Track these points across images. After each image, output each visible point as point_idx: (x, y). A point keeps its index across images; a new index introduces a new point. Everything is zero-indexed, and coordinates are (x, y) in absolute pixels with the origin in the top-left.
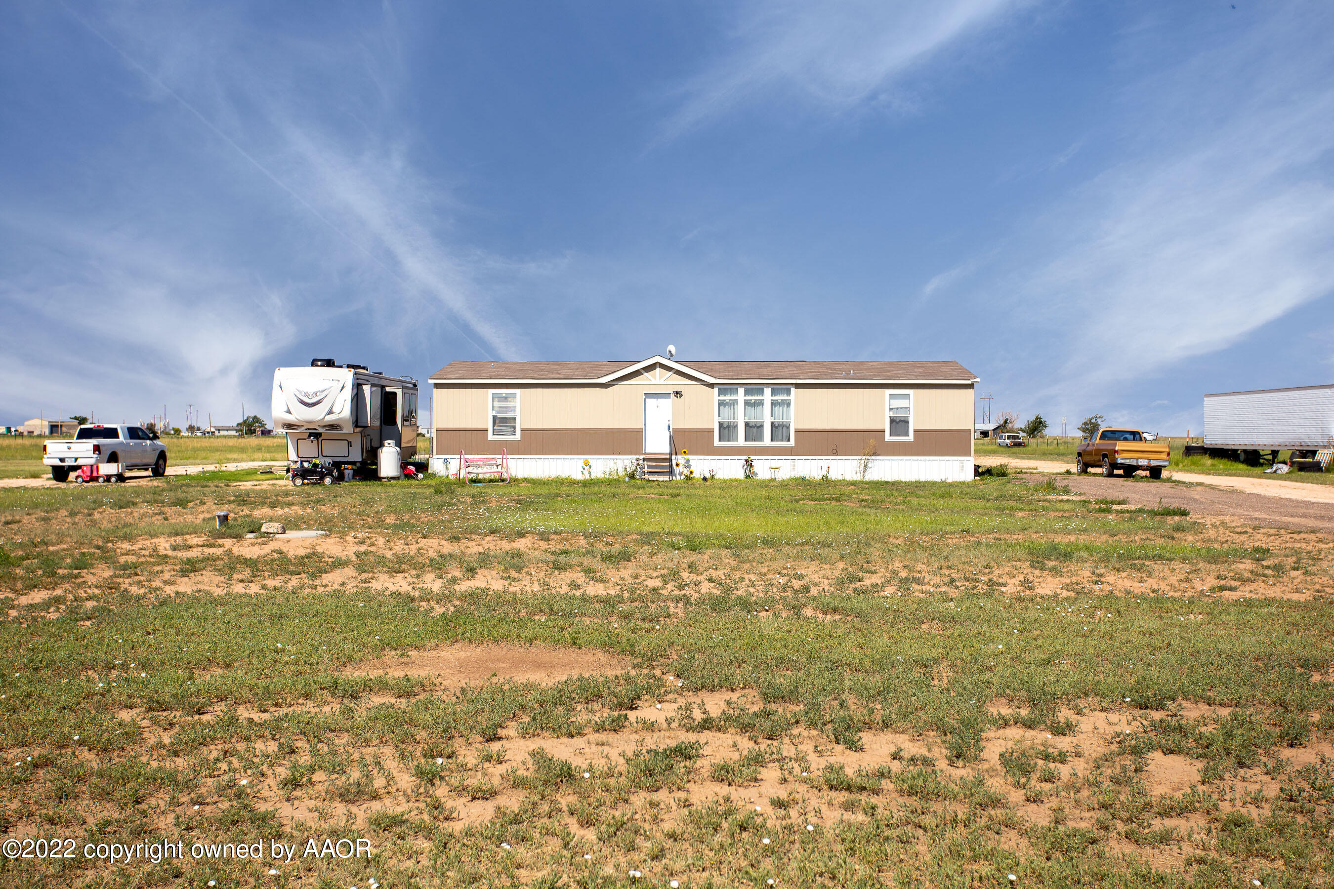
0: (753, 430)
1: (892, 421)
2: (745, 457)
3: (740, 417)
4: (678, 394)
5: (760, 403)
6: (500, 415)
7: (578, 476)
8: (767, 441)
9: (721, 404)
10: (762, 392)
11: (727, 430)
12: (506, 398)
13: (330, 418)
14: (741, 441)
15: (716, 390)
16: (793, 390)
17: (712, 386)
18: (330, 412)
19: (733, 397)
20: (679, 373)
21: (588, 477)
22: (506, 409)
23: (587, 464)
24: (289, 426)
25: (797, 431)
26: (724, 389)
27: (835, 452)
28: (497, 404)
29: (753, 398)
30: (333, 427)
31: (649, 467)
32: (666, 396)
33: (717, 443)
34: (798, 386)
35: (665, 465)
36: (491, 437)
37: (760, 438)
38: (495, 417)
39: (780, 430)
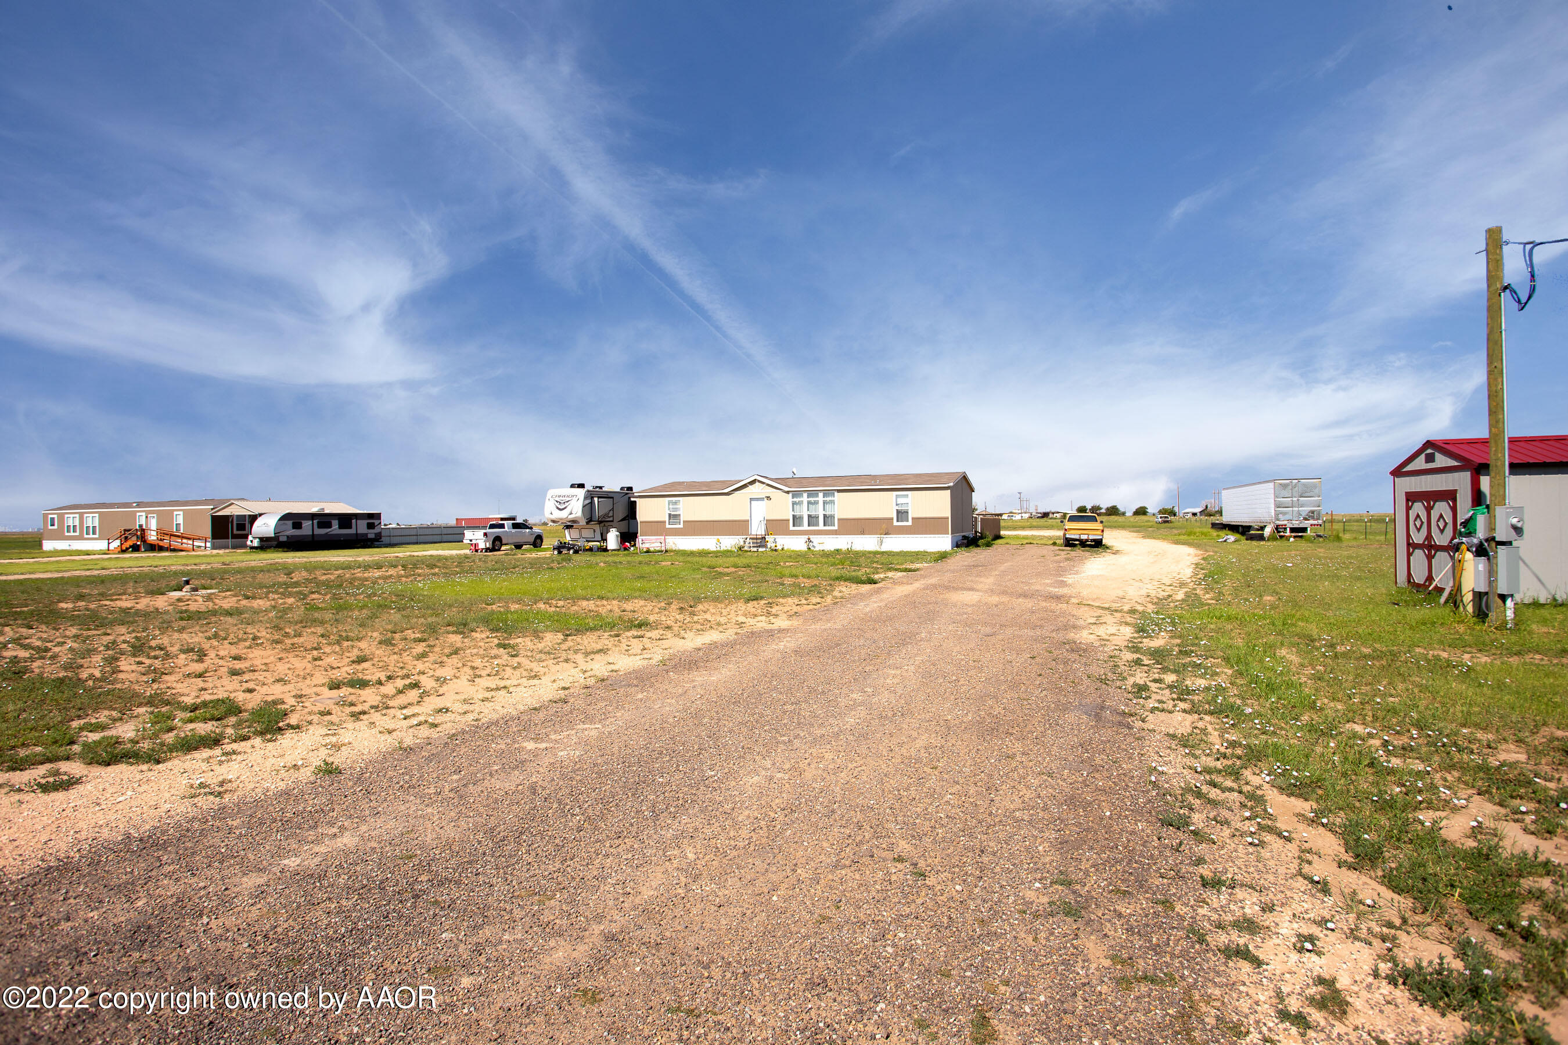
0: (812, 520)
1: (898, 512)
2: (807, 537)
3: (804, 512)
4: (768, 498)
5: (816, 503)
6: (673, 513)
7: (713, 548)
8: (821, 527)
9: (794, 504)
10: (817, 496)
11: (797, 520)
12: (676, 503)
13: (571, 517)
14: (805, 527)
15: (791, 494)
16: (836, 493)
17: (788, 492)
18: (571, 514)
19: (801, 499)
20: (768, 485)
21: (718, 549)
22: (676, 509)
23: (718, 541)
24: (554, 521)
25: (839, 520)
26: (795, 494)
27: (863, 533)
28: (671, 506)
29: (812, 499)
30: (574, 521)
31: (753, 543)
32: (762, 499)
33: (791, 528)
34: (839, 491)
35: (761, 542)
36: (668, 526)
37: (817, 525)
38: (670, 515)
39: (828, 519)
